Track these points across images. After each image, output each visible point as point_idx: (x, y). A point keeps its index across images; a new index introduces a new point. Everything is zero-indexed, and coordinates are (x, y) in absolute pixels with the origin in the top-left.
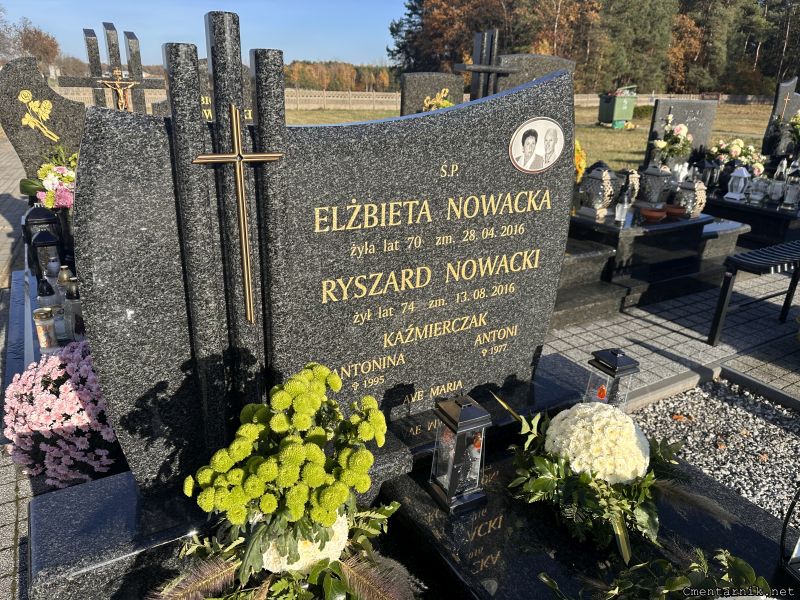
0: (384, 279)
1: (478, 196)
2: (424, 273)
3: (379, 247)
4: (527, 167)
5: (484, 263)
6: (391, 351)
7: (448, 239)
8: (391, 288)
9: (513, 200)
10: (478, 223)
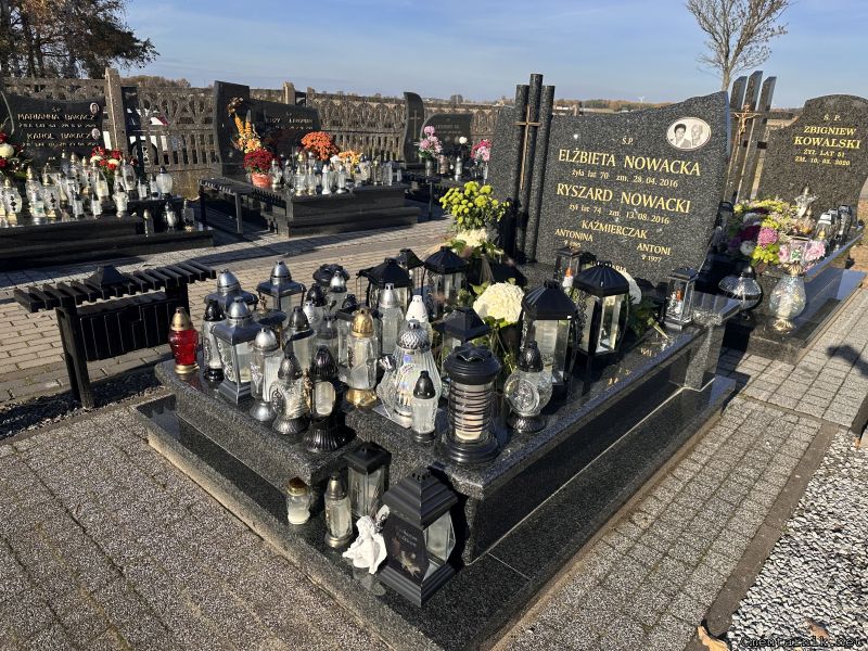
0: (587, 191)
1: (645, 157)
2: (608, 193)
3: (586, 174)
4: (679, 146)
5: (647, 198)
6: (585, 231)
7: (623, 178)
8: (589, 196)
9: (669, 164)
10: (645, 173)
